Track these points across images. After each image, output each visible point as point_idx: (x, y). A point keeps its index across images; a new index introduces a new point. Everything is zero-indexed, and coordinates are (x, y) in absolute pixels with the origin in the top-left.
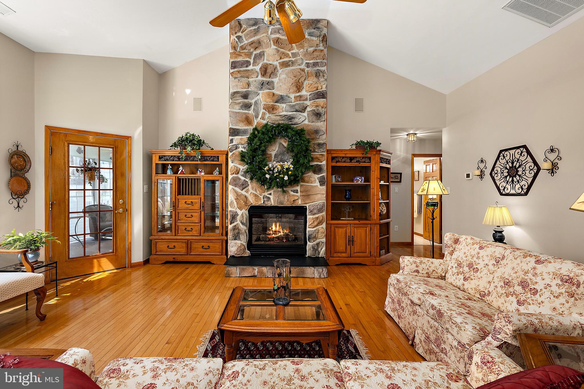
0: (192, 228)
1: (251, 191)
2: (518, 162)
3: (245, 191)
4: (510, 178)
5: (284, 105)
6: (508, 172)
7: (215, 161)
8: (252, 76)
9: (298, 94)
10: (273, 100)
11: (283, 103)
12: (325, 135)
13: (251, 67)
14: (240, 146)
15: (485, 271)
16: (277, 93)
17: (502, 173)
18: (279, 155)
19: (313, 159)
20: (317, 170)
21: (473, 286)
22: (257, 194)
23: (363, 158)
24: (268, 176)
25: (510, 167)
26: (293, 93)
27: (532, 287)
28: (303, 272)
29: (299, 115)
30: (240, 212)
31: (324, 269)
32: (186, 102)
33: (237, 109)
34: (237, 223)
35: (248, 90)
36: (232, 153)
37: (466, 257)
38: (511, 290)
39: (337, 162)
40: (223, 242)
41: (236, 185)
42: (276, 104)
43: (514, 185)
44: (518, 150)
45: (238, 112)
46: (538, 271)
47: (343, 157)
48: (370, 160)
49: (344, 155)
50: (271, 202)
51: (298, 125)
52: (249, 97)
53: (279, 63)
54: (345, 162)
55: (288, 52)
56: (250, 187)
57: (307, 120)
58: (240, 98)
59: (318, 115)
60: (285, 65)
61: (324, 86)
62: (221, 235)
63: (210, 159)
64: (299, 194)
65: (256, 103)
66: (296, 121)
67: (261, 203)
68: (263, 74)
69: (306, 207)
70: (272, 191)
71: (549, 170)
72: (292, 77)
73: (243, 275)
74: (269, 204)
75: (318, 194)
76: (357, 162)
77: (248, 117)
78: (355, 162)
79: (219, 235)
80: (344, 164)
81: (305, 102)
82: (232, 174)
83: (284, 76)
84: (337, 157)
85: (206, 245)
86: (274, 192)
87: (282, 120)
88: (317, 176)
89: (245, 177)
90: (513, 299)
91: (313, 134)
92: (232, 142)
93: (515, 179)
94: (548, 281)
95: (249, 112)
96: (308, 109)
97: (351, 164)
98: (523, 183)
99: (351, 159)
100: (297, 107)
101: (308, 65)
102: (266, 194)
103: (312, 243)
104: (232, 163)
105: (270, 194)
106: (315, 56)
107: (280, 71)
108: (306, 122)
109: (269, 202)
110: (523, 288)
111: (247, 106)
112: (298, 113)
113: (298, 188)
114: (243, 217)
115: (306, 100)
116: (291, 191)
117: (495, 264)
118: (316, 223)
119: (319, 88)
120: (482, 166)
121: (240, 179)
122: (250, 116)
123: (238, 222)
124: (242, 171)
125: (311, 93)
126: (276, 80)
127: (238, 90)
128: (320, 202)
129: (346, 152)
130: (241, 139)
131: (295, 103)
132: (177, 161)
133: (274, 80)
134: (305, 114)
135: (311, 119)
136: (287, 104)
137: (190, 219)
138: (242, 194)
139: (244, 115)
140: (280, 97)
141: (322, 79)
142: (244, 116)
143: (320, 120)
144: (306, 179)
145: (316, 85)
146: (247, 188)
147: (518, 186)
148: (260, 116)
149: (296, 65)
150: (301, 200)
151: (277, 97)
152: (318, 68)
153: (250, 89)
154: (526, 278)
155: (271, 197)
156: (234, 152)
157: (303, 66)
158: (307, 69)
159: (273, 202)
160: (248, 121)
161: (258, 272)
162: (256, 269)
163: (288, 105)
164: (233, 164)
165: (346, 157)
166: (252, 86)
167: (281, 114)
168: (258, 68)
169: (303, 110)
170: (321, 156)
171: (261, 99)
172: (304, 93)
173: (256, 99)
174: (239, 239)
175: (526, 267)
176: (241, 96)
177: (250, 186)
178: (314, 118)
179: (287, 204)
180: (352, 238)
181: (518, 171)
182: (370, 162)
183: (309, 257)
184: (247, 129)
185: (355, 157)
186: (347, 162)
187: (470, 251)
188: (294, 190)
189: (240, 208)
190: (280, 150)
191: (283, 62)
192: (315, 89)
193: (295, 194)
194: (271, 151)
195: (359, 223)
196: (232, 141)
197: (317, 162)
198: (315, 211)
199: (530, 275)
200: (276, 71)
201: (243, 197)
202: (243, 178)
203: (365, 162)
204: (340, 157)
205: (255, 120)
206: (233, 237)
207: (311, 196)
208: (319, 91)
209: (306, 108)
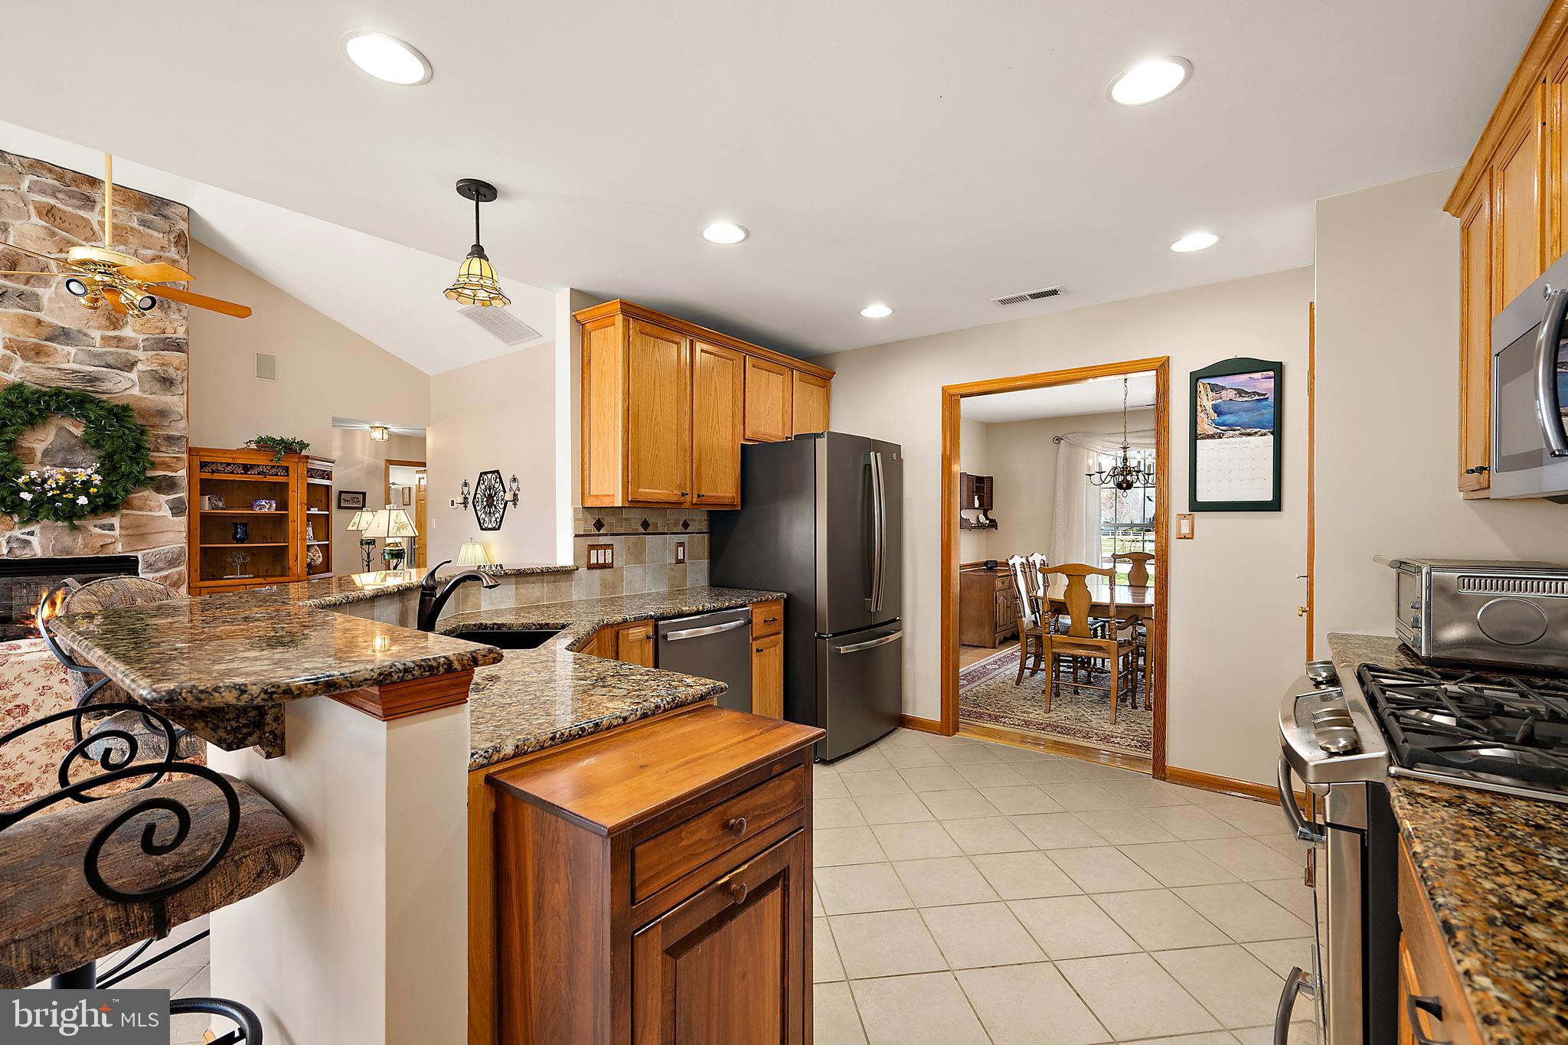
2: (493, 488)
4: (488, 508)
5: (71, 349)
6: (486, 501)
10: (38, 335)
11: (67, 344)
12: (184, 421)
16: (52, 321)
18: (58, 451)
19: (154, 465)
20: (166, 485)
23: (273, 467)
24: (26, 496)
25: (487, 495)
26: (99, 328)
29: (115, 375)
39: (213, 472)
42: (49, 344)
43: (490, 517)
44: (493, 475)
47: (228, 464)
48: (287, 471)
49: (230, 461)
50: (32, 550)
51: (112, 395)
54: (232, 473)
55: (83, 243)
57: (137, 388)
59: (166, 382)
61: (181, 330)
64: (117, 532)
66: (107, 386)
69: (137, 557)
70: (35, 528)
71: (512, 502)
74: (25, 555)
75: (169, 531)
76: (259, 474)
78: (255, 474)
80: (231, 477)
81: (132, 352)
84: (213, 463)
86: (43, 528)
87: (66, 380)
88: (163, 498)
91: (153, 416)
93: (491, 509)
96: (140, 366)
97: (246, 478)
98: (497, 515)
99: (246, 468)
100: (110, 360)
102: (18, 533)
105: (31, 533)
107: (59, 276)
108: (136, 391)
109: (26, 551)
113: (116, 521)
115: (136, 347)
116: (95, 526)
119: (167, 331)
120: (466, 490)
125: (147, 336)
126: (45, 293)
128: (174, 546)
129: (234, 456)
131: (104, 350)
134: (133, 375)
135: (147, 386)
136: (80, 348)
140: (60, 330)
143: (172, 391)
144: (136, 502)
145: (160, 324)
147: (493, 519)
150: (122, 545)
151: (51, 329)
155: (34, 540)
159: (38, 550)
165: (234, 464)
169: (130, 366)
170: (174, 460)
172: (128, 333)
178: (157, 386)
179: (81, 553)
181: (493, 500)
182: (288, 476)
185: (255, 464)
186: (237, 473)
188: (104, 525)
190: (60, 440)
192: (158, 331)
193: (107, 532)
194: (31, 443)
197: (164, 471)
198: (161, 565)
203: (277, 475)
204: (221, 463)
207: (150, 536)
208: (169, 336)
209: (136, 362)
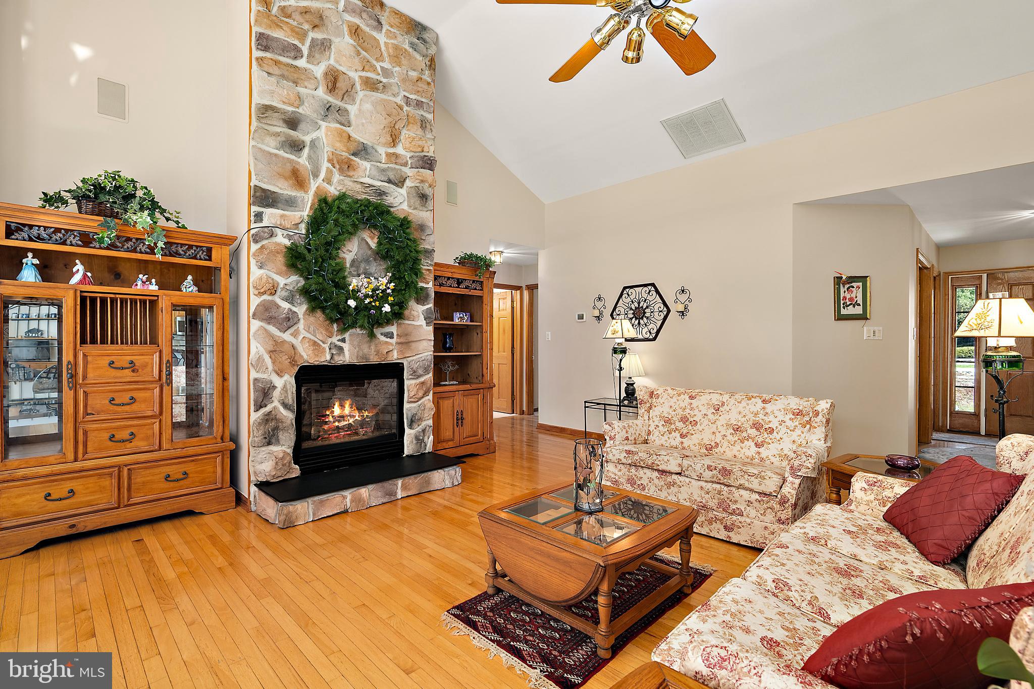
0: (132, 434)
1: (303, 333)
2: (645, 301)
3: (292, 335)
4: (636, 320)
5: (368, 165)
6: (633, 314)
7: (201, 259)
8: (306, 84)
9: (391, 150)
10: (348, 149)
11: (366, 159)
12: (432, 235)
13: (302, 63)
14: (279, 232)
15: (706, 422)
16: (356, 137)
17: (626, 314)
18: (361, 262)
20: (421, 298)
21: (697, 442)
22: (316, 340)
23: (474, 281)
24: (352, 303)
25: (636, 307)
26: (384, 145)
27: (767, 426)
28: (428, 482)
30: (279, 382)
31: (458, 469)
32: (73, 79)
33: (271, 146)
34: (273, 405)
35: (297, 110)
36: (259, 246)
37: (675, 411)
38: (745, 434)
39: (440, 285)
40: (225, 457)
41: (270, 320)
42: (353, 158)
43: (641, 329)
44: (645, 289)
45: (276, 155)
46: (768, 411)
47: (449, 278)
48: (482, 286)
49: (450, 275)
50: (344, 356)
51: (393, 209)
52: (299, 128)
53: (360, 77)
54: (451, 286)
55: (375, 62)
56: (301, 325)
57: (406, 203)
58: (281, 123)
59: (423, 197)
60: (371, 85)
61: (432, 149)
62: (219, 440)
63: (186, 253)
64: (394, 341)
65: (313, 143)
66: (389, 200)
67: (325, 358)
68: (330, 88)
69: (403, 364)
70: (347, 335)
71: (680, 312)
72: (384, 113)
73: (321, 514)
74: (340, 360)
75: (424, 340)
76: (466, 288)
77: (298, 170)
78: (464, 288)
79: (214, 441)
80: (450, 291)
81: (403, 169)
82: (261, 294)
83: (368, 106)
84: (440, 277)
85: (175, 470)
86: (350, 335)
87: (366, 193)
88: (421, 308)
89: (292, 303)
90: (751, 443)
91: (416, 230)
92: (261, 221)
93: (641, 321)
94: (781, 418)
95: (299, 160)
96: (408, 183)
97: (459, 291)
98: (651, 326)
99: (459, 282)
101: (407, 100)
102: (335, 339)
103: (414, 430)
104: (261, 267)
105: (343, 340)
106: (420, 89)
107: (361, 94)
108: (405, 206)
109: (341, 358)
110: (757, 430)
111: (296, 147)
112: (392, 186)
113: (394, 329)
114: (286, 391)
115: (405, 164)
116: (382, 334)
117: (715, 412)
118: (421, 394)
119: (425, 150)
120: (599, 304)
121: (278, 307)
122: (301, 169)
123: (275, 404)
124: (283, 289)
125: (412, 154)
126: (353, 109)
127: (274, 104)
128: (426, 354)
129: (453, 270)
130: (282, 216)
131: (386, 166)
132: (78, 245)
133: (349, 107)
134: (403, 191)
135: (412, 201)
136: (372, 163)
137: (127, 408)
138: (284, 342)
139: (289, 164)
140: (361, 146)
141: (429, 136)
142: (289, 167)
144: (406, 312)
145: (420, 143)
146: (295, 328)
147: (645, 330)
148: (322, 175)
149: (390, 94)
150: (397, 352)
151: (356, 144)
152: (422, 112)
153: (300, 110)
154: (757, 419)
155: (346, 346)
156: (264, 242)
157: (399, 100)
158: (405, 108)
159: (348, 357)
160: (298, 179)
161: (352, 501)
162: (348, 494)
163: (374, 165)
164: (262, 271)
165: (452, 278)
166: (306, 104)
167: (362, 180)
168: (319, 71)
170: (428, 273)
171: (324, 138)
172: (400, 150)
173: (314, 135)
174: (278, 442)
175: (754, 409)
176: (283, 119)
177: (302, 321)
179: (374, 359)
180: (462, 415)
181: (645, 313)
182: (483, 290)
183: (407, 456)
184: (295, 197)
185: (464, 279)
186: (454, 287)
187: (678, 403)
188: (387, 333)
189: (279, 374)
190: (361, 252)
191: (367, 78)
192: (420, 149)
193: (388, 340)
194: (344, 253)
195: (471, 388)
196: (259, 217)
197: (423, 282)
199: (761, 416)
200: (353, 90)
201: (286, 347)
202: (285, 305)
203: (476, 289)
204: (445, 277)
205: (312, 181)
206: (266, 438)
207: (413, 345)
208: (426, 154)
209: (405, 180)
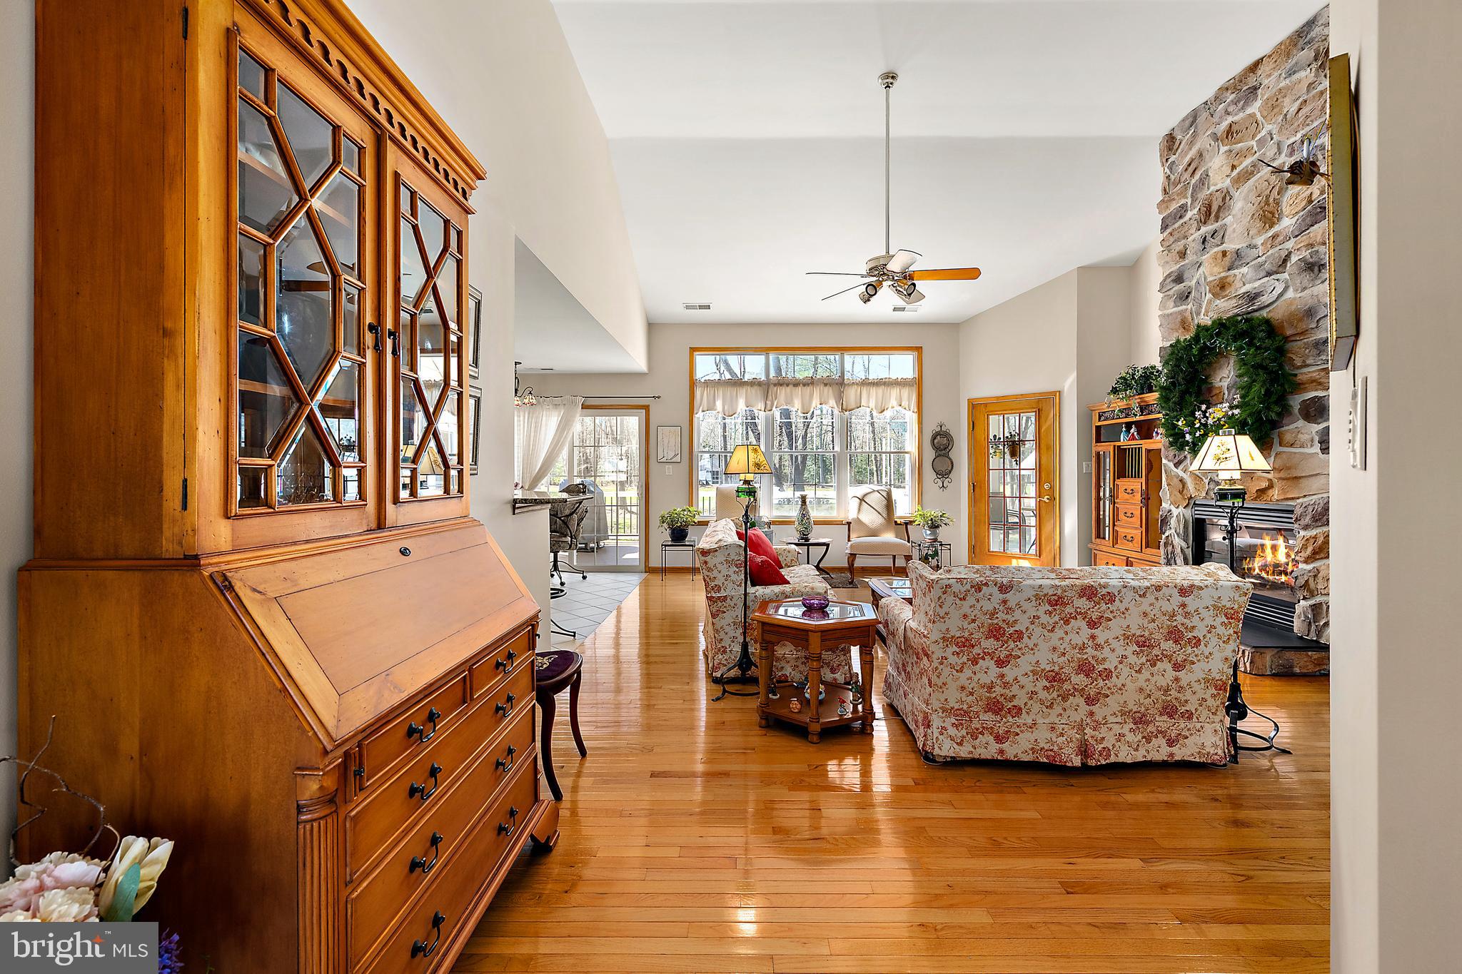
5: (1245, 270)
9: (1271, 233)
10: (1224, 267)
11: (1242, 265)
16: (1231, 248)
19: (1302, 386)
26: (1259, 233)
29: (1272, 282)
33: (1170, 308)
35: (1183, 263)
42: (1229, 273)
45: (1171, 314)
51: (1271, 308)
52: (1186, 278)
55: (1251, 143)
58: (1174, 284)
59: (1315, 268)
65: (1197, 284)
66: (1266, 299)
67: (1204, 493)
77: (1185, 317)
81: (1286, 246)
83: (1240, 205)
87: (1238, 306)
91: (1301, 320)
95: (1187, 307)
96: (1294, 259)
100: (1267, 266)
101: (1292, 148)
107: (1235, 196)
108: (1289, 294)
111: (1184, 296)
112: (1270, 278)
115: (1287, 239)
122: (1187, 315)
126: (1228, 220)
127: (1170, 271)
131: (1265, 257)
133: (1224, 221)
134: (1286, 275)
135: (1299, 282)
139: (1180, 316)
140: (1235, 254)
143: (1319, 279)
144: (1287, 436)
148: (1203, 310)
151: (1231, 255)
153: (1186, 261)
160: (1184, 325)
163: (1251, 266)
166: (1189, 252)
167: (1238, 292)
169: (1282, 265)
170: (1323, 373)
171: (1205, 271)
173: (1197, 276)
176: (1174, 280)
178: (1306, 278)
192: (1304, 203)
194: (1220, 382)
200: (1227, 199)
205: (1194, 319)
